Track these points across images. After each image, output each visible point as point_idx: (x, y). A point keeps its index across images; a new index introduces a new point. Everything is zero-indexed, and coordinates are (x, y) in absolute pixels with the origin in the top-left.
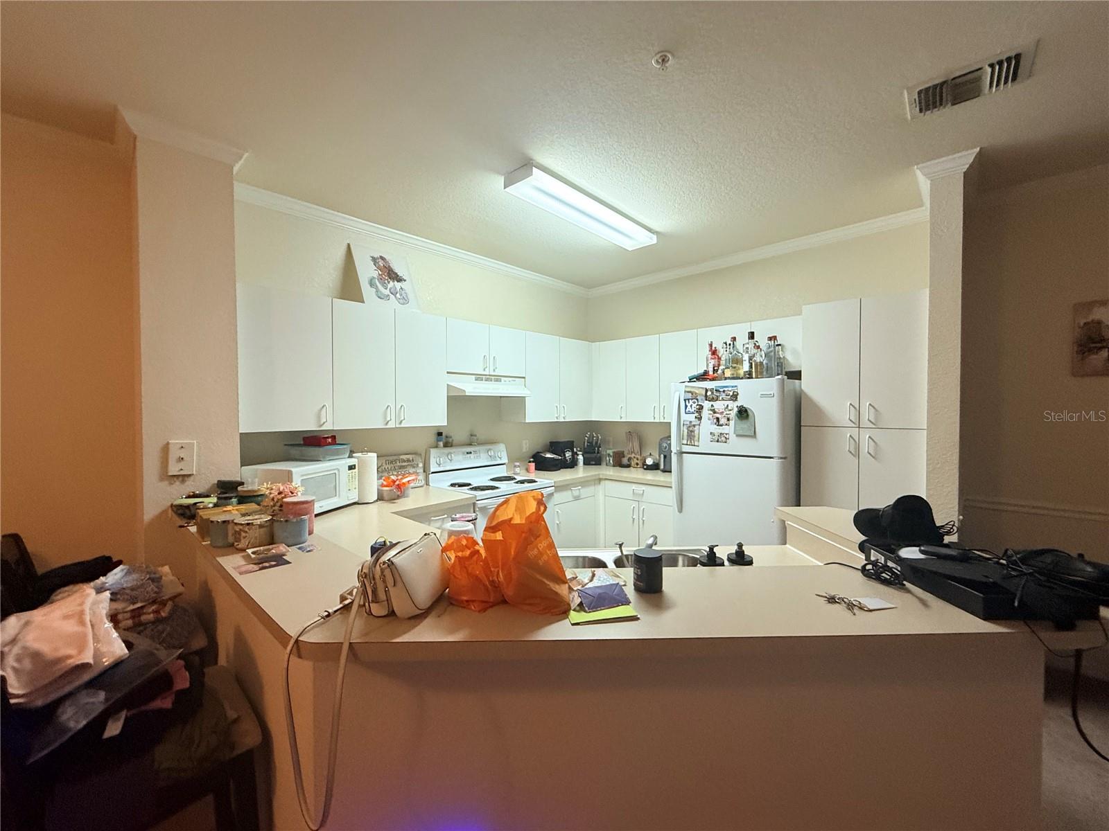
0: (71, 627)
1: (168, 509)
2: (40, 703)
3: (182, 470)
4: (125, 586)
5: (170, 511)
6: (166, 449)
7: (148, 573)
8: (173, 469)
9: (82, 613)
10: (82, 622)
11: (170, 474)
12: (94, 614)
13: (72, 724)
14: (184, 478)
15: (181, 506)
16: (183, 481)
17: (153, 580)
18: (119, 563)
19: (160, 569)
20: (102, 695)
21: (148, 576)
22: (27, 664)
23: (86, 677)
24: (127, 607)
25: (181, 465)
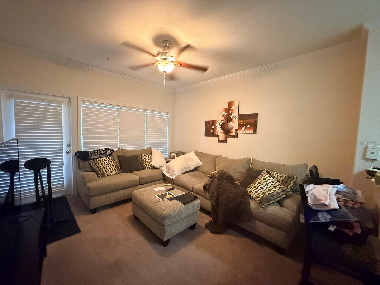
0: (324, 193)
1: (364, 171)
2: (314, 208)
3: (372, 157)
4: (343, 191)
5: (365, 171)
6: (366, 148)
7: (352, 190)
8: (368, 156)
9: (328, 190)
10: (327, 193)
11: (367, 158)
12: (331, 192)
13: (321, 219)
14: (373, 160)
15: (369, 171)
16: (372, 162)
17: (353, 193)
18: (342, 183)
19: (357, 191)
20: (329, 217)
21: (352, 191)
22: (313, 197)
23: (326, 209)
24: (342, 198)
25: (372, 155)
